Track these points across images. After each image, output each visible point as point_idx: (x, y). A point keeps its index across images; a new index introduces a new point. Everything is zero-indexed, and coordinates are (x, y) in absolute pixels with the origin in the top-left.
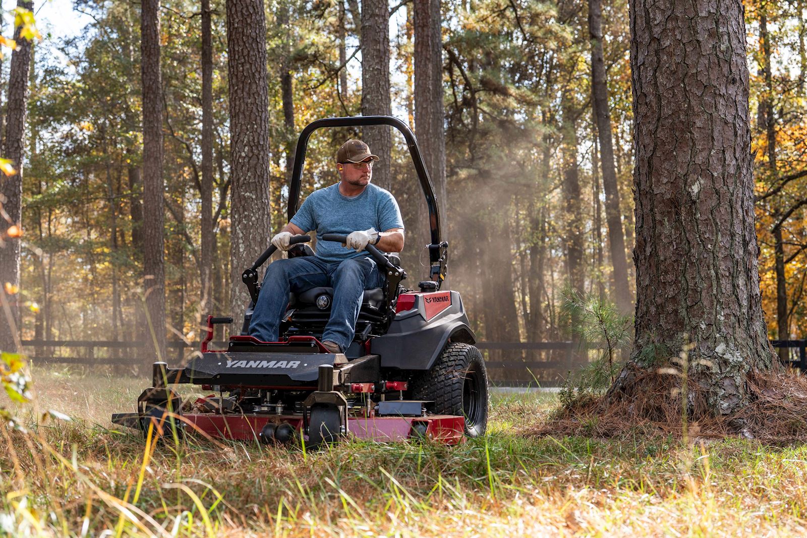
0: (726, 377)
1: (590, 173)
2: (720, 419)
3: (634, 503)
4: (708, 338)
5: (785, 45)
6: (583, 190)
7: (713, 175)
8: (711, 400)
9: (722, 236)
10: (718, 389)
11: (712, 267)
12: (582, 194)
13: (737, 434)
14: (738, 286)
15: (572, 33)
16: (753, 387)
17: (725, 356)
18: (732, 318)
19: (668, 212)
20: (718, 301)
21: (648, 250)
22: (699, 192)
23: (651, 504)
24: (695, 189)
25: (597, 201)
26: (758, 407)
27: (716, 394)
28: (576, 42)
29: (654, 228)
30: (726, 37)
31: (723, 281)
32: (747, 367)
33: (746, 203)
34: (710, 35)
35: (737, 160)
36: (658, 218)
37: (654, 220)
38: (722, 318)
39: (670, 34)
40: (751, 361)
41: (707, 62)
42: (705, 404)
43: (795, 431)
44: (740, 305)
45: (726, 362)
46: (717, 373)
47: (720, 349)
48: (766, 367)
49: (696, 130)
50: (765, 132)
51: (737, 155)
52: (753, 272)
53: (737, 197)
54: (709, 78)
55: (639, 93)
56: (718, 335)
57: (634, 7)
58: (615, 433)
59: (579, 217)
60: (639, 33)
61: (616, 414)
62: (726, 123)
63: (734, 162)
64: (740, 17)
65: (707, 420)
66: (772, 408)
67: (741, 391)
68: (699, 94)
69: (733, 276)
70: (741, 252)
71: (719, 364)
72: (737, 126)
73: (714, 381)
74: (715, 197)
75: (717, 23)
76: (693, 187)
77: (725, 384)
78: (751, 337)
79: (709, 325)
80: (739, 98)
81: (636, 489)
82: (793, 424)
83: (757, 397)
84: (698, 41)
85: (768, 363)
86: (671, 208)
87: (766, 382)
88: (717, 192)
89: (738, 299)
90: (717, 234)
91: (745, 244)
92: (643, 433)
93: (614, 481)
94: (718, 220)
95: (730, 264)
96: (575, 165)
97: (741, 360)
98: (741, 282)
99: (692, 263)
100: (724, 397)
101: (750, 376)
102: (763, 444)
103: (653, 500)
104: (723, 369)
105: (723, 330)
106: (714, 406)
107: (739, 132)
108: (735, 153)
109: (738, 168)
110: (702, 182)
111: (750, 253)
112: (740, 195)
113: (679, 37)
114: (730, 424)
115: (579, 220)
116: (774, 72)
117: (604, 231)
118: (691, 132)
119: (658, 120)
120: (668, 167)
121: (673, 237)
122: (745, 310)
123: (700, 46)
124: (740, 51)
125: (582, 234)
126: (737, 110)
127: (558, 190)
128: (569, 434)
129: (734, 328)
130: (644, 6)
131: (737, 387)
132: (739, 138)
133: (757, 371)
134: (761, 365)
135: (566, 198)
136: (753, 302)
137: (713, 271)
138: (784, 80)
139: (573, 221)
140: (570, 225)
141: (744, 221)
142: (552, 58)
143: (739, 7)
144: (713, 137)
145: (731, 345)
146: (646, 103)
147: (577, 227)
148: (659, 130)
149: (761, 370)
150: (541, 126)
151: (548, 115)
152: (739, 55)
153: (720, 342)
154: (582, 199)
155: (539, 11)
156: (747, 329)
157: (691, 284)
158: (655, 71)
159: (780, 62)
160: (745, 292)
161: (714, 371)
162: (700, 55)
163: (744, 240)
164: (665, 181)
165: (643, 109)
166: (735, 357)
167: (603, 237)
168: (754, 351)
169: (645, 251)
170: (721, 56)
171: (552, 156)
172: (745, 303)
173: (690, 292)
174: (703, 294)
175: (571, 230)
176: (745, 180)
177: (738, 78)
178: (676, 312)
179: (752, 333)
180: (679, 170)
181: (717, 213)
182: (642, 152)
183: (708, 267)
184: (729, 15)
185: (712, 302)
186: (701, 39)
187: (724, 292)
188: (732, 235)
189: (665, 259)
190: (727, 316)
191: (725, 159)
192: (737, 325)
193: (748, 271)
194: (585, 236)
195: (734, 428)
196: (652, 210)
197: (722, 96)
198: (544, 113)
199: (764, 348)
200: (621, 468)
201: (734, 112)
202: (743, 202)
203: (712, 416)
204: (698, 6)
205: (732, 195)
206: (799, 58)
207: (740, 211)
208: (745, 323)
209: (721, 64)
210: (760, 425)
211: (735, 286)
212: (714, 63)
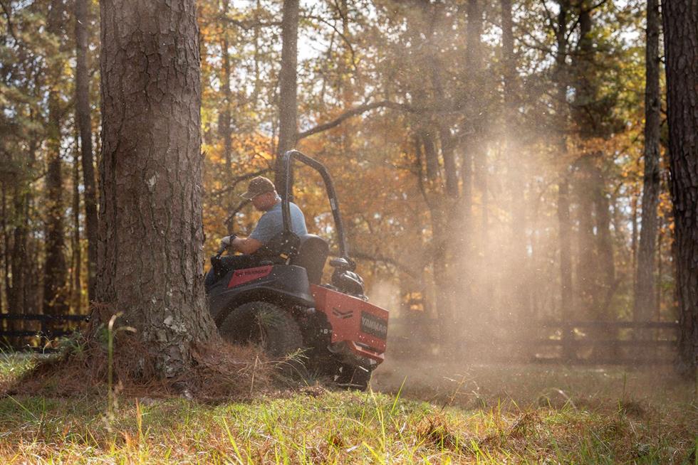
0: (172, 345)
1: (72, 166)
2: (165, 382)
3: (78, 455)
4: (158, 311)
5: (243, 66)
6: (65, 181)
7: (167, 171)
8: (159, 365)
9: (174, 224)
10: (165, 356)
11: (164, 250)
12: (63, 183)
13: (179, 394)
14: (186, 267)
15: (59, 41)
16: (195, 354)
17: (172, 327)
18: (180, 294)
19: (128, 201)
20: (168, 280)
21: (109, 233)
22: (155, 185)
23: (94, 455)
24: (152, 182)
25: (76, 190)
26: (198, 372)
27: (163, 360)
28: (62, 49)
29: (116, 214)
30: (183, 53)
31: (173, 262)
32: (190, 337)
33: (195, 196)
34: (169, 50)
35: (189, 159)
36: (119, 205)
37: (115, 207)
38: (171, 295)
39: (135, 47)
40: (194, 332)
41: (166, 73)
42: (153, 368)
43: (228, 392)
44: (186, 284)
45: (172, 332)
46: (164, 342)
47: (168, 321)
48: (207, 337)
49: (155, 131)
50: (223, 139)
51: (189, 155)
52: (199, 255)
53: (188, 191)
54: (168, 88)
55: (106, 96)
56: (166, 309)
57: (105, 21)
58: (73, 393)
59: (59, 204)
60: (109, 44)
61: (75, 376)
62: (181, 127)
63: (186, 160)
64: (196, 37)
65: (154, 383)
66: (209, 373)
67: (184, 358)
68: (159, 100)
69: (182, 259)
70: (189, 239)
71: (166, 334)
72: (190, 130)
73: (161, 349)
74: (169, 190)
75: (176, 41)
76: (150, 180)
77: (171, 351)
78: (194, 311)
79: (159, 300)
80: (193, 106)
81: (81, 442)
82: (227, 386)
83: (198, 363)
84: (159, 54)
85: (208, 334)
86: (131, 197)
87: (205, 350)
88: (171, 186)
89: (185, 278)
90: (169, 222)
91: (193, 231)
92: (97, 394)
93: (62, 436)
94: (170, 210)
95: (179, 248)
96: (59, 158)
97: (185, 330)
98: (188, 264)
99: (147, 246)
100: (169, 363)
101: (193, 345)
102: (200, 403)
103: (97, 452)
104: (170, 338)
105: (171, 304)
106: (161, 370)
107: (191, 135)
108: (187, 153)
109: (189, 166)
110: (158, 176)
111: (197, 240)
112: (190, 189)
113: (143, 50)
114: (173, 386)
115: (59, 207)
116: (232, 88)
117: (82, 217)
118: (150, 133)
119: (122, 120)
120: (129, 162)
121: (132, 222)
122: (190, 288)
123: (160, 59)
124: (194, 66)
125: (62, 218)
126: (190, 117)
127: (42, 180)
128: (31, 395)
129: (180, 303)
130: (114, 20)
131: (181, 354)
132: (191, 141)
133: (198, 340)
134: (203, 335)
135: (48, 187)
136: (198, 281)
137: (164, 254)
138: (241, 96)
139: (54, 208)
140: (52, 210)
141: (193, 212)
142: (40, 63)
143: (195, 28)
144: (169, 138)
145: (178, 318)
146: (112, 105)
147: (58, 213)
148: (123, 129)
149: (202, 340)
150: (28, 121)
151: (35, 112)
152: (193, 69)
153: (168, 315)
154: (64, 188)
155: (30, 20)
156: (192, 304)
157: (145, 265)
158: (121, 78)
159: (239, 81)
160: (191, 272)
161: (162, 340)
162: (161, 67)
163: (192, 228)
164: (127, 173)
165: (109, 110)
166: (180, 328)
167: (80, 223)
168: (197, 323)
169: (106, 234)
170: (178, 69)
171: (37, 148)
172: (191, 282)
173: (144, 271)
174: (155, 273)
175: (51, 215)
176: (195, 177)
177: (192, 89)
178: (131, 288)
179: (196, 308)
180: (139, 165)
181: (170, 204)
182: (107, 148)
183: (161, 250)
184: (186, 34)
185: (162, 280)
186: (162, 53)
187: (174, 271)
188: (183, 223)
189: (124, 242)
190: (175, 293)
191: (178, 158)
192: (183, 301)
193: (194, 255)
194: (65, 221)
195: (177, 389)
196: (114, 198)
197: (178, 104)
198: (32, 111)
199: (205, 322)
200: (73, 424)
201: (188, 118)
202: (192, 195)
203: (159, 379)
204: (161, 25)
205: (183, 188)
206: (254, 79)
207: (190, 203)
208: (190, 299)
209: (178, 76)
210: (199, 386)
211: (183, 267)
212: (172, 74)
